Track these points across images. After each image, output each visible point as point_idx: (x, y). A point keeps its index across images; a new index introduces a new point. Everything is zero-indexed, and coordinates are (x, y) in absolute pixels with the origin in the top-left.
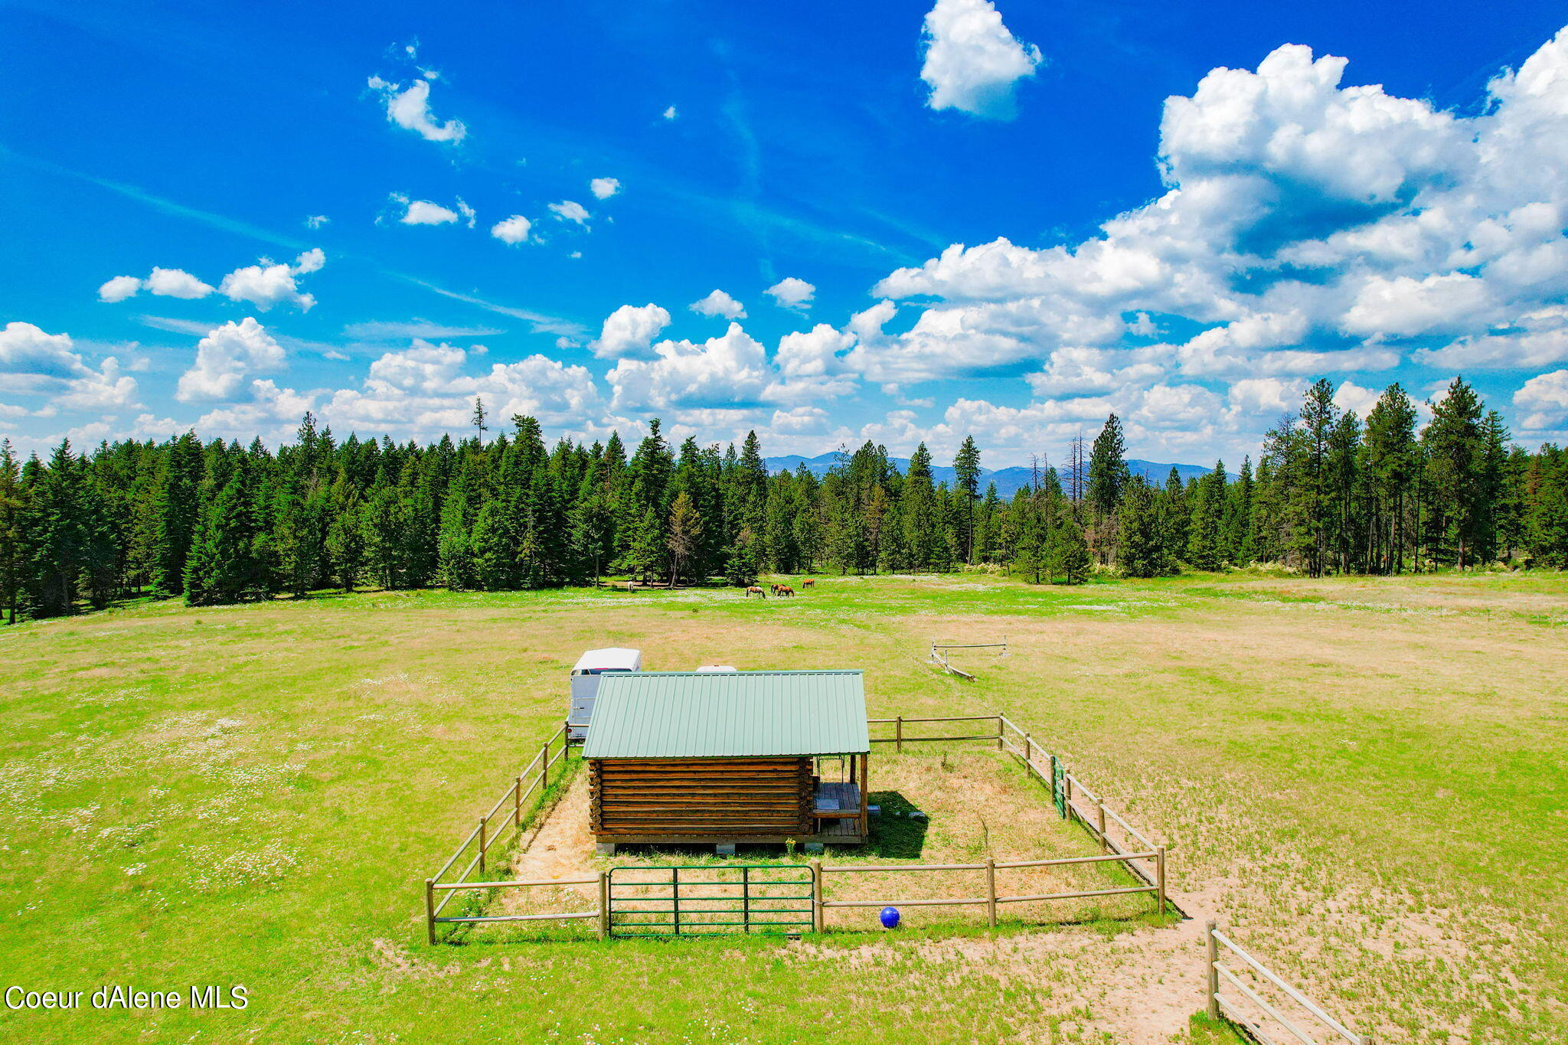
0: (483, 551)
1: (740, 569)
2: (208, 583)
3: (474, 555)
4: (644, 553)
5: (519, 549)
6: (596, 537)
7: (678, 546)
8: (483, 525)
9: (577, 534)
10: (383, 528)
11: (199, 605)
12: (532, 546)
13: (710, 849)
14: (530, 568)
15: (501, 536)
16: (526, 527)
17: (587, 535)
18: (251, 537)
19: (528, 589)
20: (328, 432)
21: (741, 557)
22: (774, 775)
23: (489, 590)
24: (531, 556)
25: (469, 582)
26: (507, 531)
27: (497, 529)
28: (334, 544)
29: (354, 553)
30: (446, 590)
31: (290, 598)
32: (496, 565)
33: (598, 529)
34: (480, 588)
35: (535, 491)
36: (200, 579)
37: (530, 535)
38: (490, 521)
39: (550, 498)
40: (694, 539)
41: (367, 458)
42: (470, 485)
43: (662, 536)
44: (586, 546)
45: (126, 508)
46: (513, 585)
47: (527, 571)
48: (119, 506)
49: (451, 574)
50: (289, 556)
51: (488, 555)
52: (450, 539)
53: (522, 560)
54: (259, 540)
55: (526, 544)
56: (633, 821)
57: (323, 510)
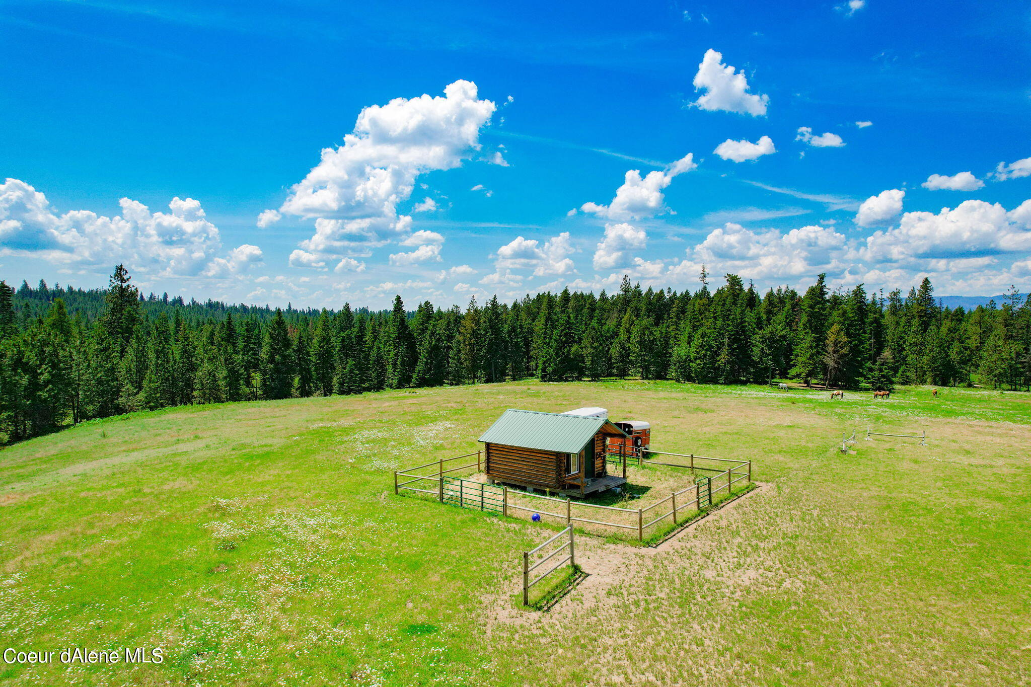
0: (696, 359)
1: (879, 379)
2: (549, 370)
3: (691, 361)
4: (805, 365)
5: (718, 359)
6: (768, 352)
7: (830, 361)
8: (696, 343)
9: (756, 350)
10: (641, 343)
11: (545, 381)
12: (726, 357)
13: (523, 489)
14: (724, 370)
15: (707, 350)
16: (724, 345)
17: (762, 350)
18: (570, 347)
19: (722, 384)
20: (638, 286)
21: (881, 370)
22: (547, 460)
23: (699, 383)
24: (725, 364)
25: (688, 377)
26: (711, 347)
27: (705, 346)
28: (614, 352)
29: (625, 356)
30: (674, 381)
31: (589, 381)
32: (703, 368)
33: (770, 347)
34: (694, 382)
35: (732, 322)
36: (546, 368)
37: (725, 350)
38: (700, 341)
39: (743, 327)
40: (842, 356)
41: (658, 301)
42: (695, 318)
43: (818, 353)
44: (761, 359)
45: (532, 329)
46: (715, 381)
47: (722, 372)
48: (528, 328)
49: (677, 371)
50: (587, 357)
51: (698, 361)
52: (680, 351)
53: (719, 365)
54: (575, 348)
55: (722, 356)
56: (499, 472)
57: (613, 332)
